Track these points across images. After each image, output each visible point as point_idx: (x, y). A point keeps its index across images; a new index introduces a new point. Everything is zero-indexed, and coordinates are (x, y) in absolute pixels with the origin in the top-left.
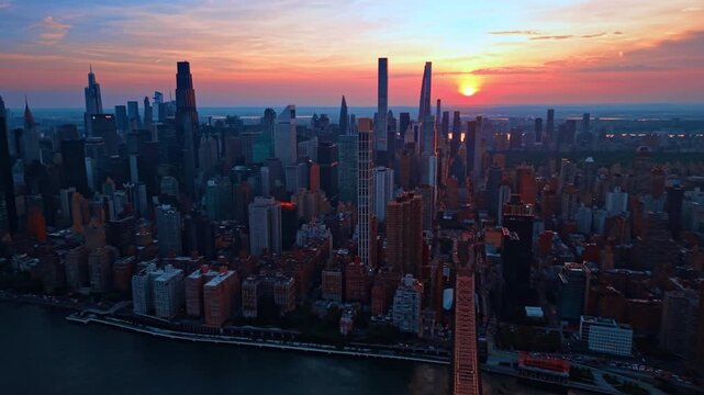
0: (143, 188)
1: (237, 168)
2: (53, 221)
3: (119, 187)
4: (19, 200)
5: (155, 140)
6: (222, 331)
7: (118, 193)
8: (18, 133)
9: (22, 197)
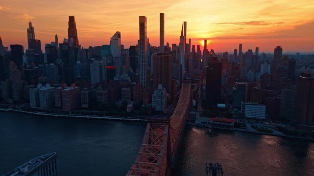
6: (70, 112)
7: (36, 68)
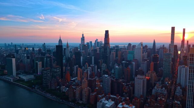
0: (96, 67)
1: (123, 62)
2: (72, 75)
3: (89, 66)
4: (64, 68)
5: (98, 52)
7: (89, 68)
8: (65, 49)
9: (65, 67)
